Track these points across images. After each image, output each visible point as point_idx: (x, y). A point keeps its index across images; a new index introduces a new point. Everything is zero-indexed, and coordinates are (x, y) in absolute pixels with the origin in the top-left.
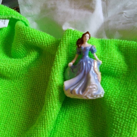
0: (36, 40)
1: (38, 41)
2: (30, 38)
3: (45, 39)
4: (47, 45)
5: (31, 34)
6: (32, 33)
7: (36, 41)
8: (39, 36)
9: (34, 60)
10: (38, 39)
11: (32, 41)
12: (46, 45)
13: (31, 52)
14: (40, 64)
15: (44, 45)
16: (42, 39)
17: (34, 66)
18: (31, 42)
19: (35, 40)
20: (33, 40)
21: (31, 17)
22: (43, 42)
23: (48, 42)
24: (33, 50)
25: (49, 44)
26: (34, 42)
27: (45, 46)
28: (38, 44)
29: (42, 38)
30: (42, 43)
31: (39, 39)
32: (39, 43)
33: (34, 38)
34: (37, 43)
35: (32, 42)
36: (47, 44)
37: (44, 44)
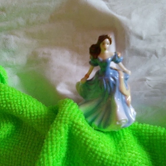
0: (13, 106)
1: (17, 108)
2: (4, 102)
3: (27, 106)
4: (31, 116)
5: (7, 96)
6: (8, 94)
7: (14, 108)
8: (19, 101)
9: (6, 136)
10: (16, 105)
11: (7, 106)
12: (28, 115)
13: (3, 123)
14: (14, 144)
15: (25, 116)
16: (24, 106)
17: (3, 146)
18: (5, 108)
19: (11, 107)
20: (9, 105)
21: (11, 68)
22: (25, 110)
23: (32, 112)
24: (6, 120)
25: (33, 115)
26: (10, 108)
27: (27, 117)
28: (16, 112)
29: (23, 103)
30: (23, 111)
31: (18, 104)
32: (18, 111)
33: (10, 103)
34: (14, 111)
35: (7, 108)
36: (30, 113)
37: (25, 113)
